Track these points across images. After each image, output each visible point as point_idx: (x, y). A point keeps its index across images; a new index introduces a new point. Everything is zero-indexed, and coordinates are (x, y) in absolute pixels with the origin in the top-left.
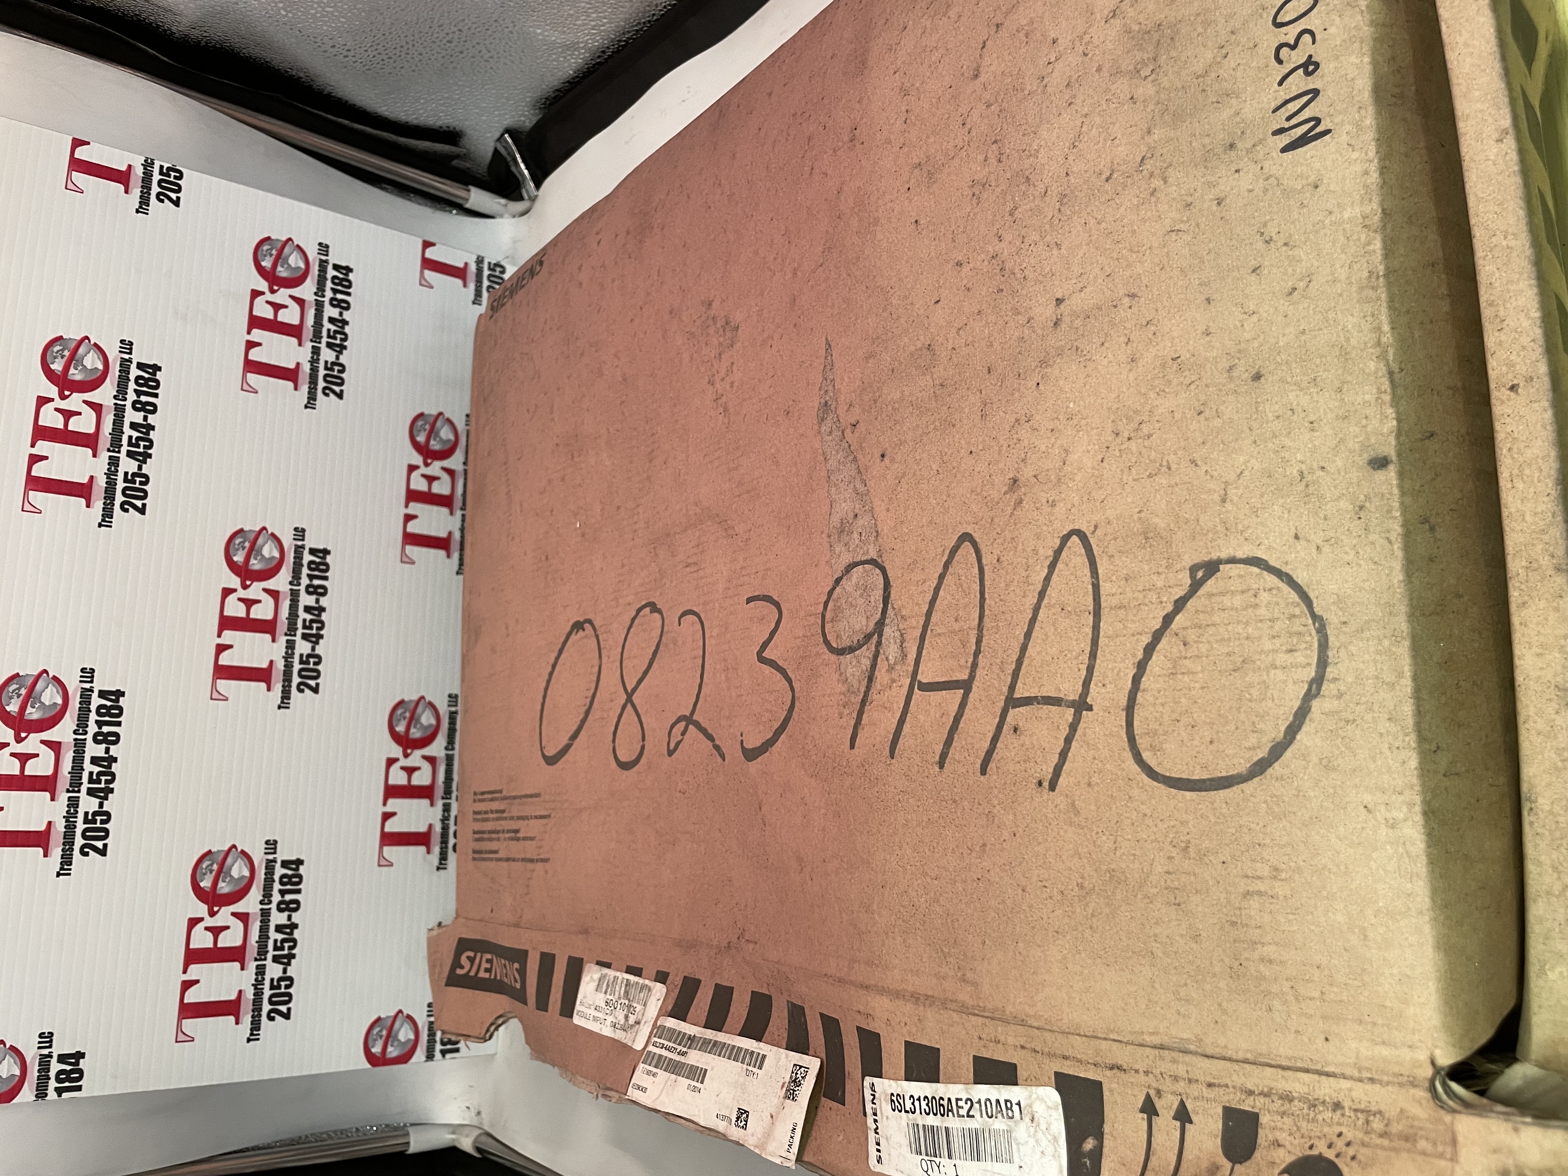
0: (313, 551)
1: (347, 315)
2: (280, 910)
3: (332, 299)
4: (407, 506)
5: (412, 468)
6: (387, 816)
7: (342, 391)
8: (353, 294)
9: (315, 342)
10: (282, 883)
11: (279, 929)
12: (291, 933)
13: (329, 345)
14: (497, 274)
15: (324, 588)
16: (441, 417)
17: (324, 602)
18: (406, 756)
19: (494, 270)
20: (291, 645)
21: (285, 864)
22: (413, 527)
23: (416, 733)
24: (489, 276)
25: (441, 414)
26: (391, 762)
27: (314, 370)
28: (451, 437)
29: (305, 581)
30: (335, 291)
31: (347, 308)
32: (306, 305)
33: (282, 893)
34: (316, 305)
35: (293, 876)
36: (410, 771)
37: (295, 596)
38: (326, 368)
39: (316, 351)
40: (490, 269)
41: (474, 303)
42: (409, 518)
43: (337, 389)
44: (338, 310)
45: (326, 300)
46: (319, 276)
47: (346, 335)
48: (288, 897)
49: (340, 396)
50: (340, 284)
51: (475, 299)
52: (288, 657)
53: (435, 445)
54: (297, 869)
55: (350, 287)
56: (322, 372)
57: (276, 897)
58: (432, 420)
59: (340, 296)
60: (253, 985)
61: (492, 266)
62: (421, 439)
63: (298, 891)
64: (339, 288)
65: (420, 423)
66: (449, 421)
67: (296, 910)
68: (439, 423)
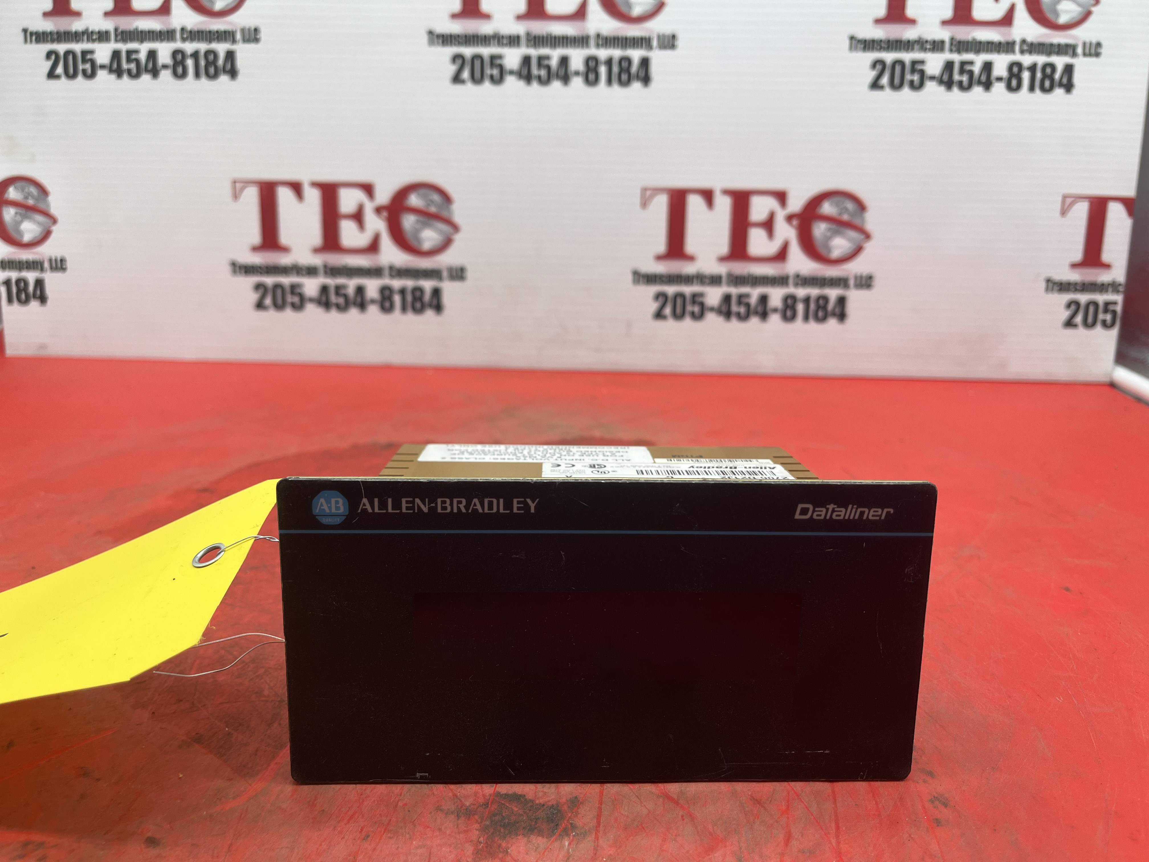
0: (645, 62)
1: (999, 88)
2: (175, 53)
3: (1019, 65)
4: (726, 192)
5: (781, 197)
6: (297, 187)
7: (882, 88)
8: (1032, 95)
9: (951, 44)
10: (208, 53)
11: (152, 55)
12: (147, 71)
13: (949, 66)
14: (1101, 316)
15: (596, 81)
16: (862, 237)
17: (577, 82)
18: (378, 210)
19: (1106, 311)
20: (513, 41)
21: (230, 55)
22: (694, 203)
23: (409, 221)
24: (1096, 304)
25: (868, 236)
26: (368, 189)
27: (907, 45)
28: (835, 254)
29: (603, 54)
30: (1033, 69)
31: (1010, 88)
32: (1004, 29)
33: (195, 55)
34: (1008, 43)
35: (216, 68)
36: (358, 217)
37: (582, 41)
38: (914, 63)
39: (937, 46)
40: (1107, 304)
41: (1048, 281)
42: (708, 195)
43: (885, 80)
44: (1004, 74)
45: (1017, 57)
46: (1052, 45)
47: (969, 87)
48: (190, 63)
49: (875, 85)
50: (1045, 76)
51: (1055, 283)
52: (498, 39)
53: (820, 229)
54: (225, 71)
55: (1043, 89)
56: (907, 57)
57: (189, 47)
58: (857, 221)
59: (1026, 76)
60: (87, 30)
61: (1111, 307)
62: (827, 208)
63: (197, 75)
64: (1039, 75)
65: (850, 205)
66: (857, 251)
67: (175, 74)
68: (853, 234)
